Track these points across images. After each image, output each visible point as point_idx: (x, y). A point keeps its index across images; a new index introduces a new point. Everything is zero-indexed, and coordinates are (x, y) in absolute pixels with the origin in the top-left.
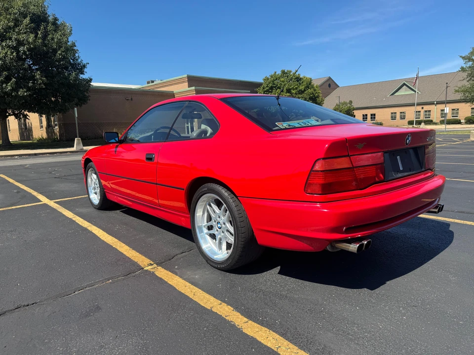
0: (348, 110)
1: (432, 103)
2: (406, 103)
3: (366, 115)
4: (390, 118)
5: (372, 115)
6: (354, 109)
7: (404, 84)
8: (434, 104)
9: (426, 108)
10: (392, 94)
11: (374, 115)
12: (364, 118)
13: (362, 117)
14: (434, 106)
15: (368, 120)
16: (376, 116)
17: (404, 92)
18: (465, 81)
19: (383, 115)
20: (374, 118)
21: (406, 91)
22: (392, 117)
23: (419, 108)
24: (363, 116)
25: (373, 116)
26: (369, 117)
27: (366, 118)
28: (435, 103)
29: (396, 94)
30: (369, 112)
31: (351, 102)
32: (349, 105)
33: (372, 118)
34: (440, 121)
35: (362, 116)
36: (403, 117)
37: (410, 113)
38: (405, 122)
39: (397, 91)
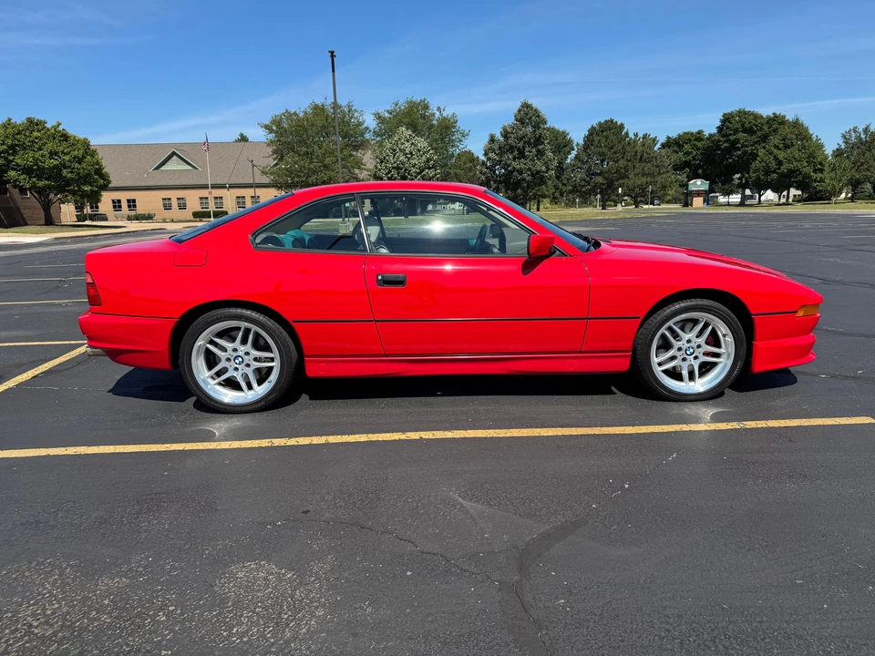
1: (222, 187)
2: (183, 183)
3: (119, 201)
4: (162, 207)
5: (129, 201)
7: (174, 153)
8: (225, 187)
9: (216, 192)
10: (157, 168)
11: (134, 201)
12: (115, 207)
13: (111, 205)
14: (226, 190)
15: (123, 209)
16: (137, 204)
17: (174, 165)
18: (271, 159)
19: (148, 202)
20: (135, 206)
21: (178, 164)
22: (165, 205)
23: (204, 193)
24: (113, 201)
25: (132, 203)
26: (124, 204)
27: (120, 207)
28: (227, 185)
29: (163, 169)
30: (124, 196)
33: (129, 206)
35: (111, 202)
36: (182, 206)
37: (193, 199)
38: (188, 214)
39: (163, 163)
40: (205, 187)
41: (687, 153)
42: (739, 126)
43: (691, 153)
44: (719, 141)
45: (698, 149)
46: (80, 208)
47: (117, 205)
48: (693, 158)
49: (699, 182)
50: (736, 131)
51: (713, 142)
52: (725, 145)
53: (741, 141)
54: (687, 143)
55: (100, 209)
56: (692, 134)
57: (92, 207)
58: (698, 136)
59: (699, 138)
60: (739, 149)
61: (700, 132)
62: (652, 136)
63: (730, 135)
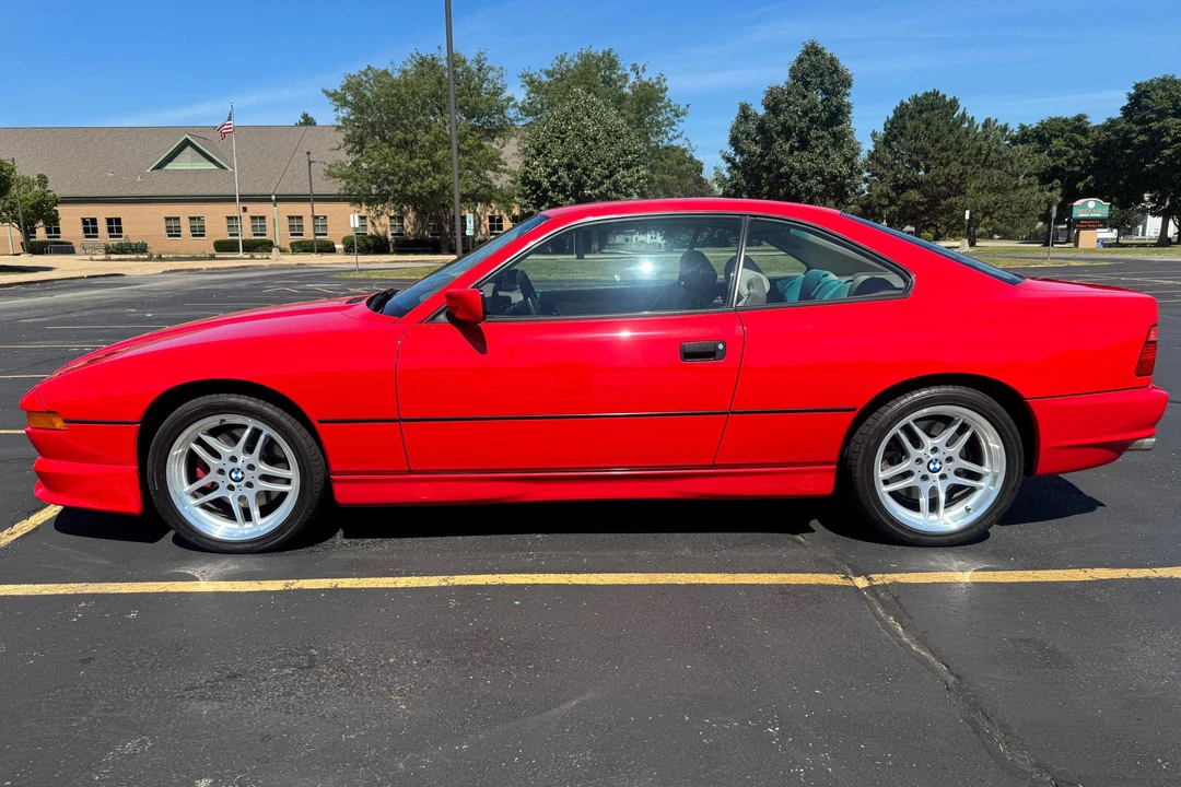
0: (38, 203)
1: (265, 199)
2: (200, 193)
3: (94, 221)
4: (164, 232)
5: (110, 221)
6: (57, 203)
7: (187, 143)
8: (270, 200)
9: (255, 209)
10: (159, 167)
11: (118, 221)
12: (86, 230)
13: (80, 227)
14: (270, 205)
15: (99, 234)
16: (124, 226)
17: (187, 163)
18: (343, 151)
19: (142, 223)
20: (120, 230)
21: (193, 161)
22: (169, 230)
23: (233, 209)
24: (84, 221)
25: (115, 225)
26: (102, 227)
27: (95, 230)
28: (273, 198)
29: (169, 167)
30: (101, 213)
31: (43, 180)
32: (36, 188)
33: (110, 230)
34: (292, 245)
35: (80, 222)
36: (199, 232)
37: (216, 220)
38: (206, 245)
39: (170, 158)
40: (230, 199)
41: (1060, 154)
42: (1167, 104)
43: (1065, 153)
44: (1130, 131)
45: (1078, 146)
46: (29, 231)
47: (90, 227)
48: (1069, 161)
49: (1091, 203)
50: (1162, 114)
51: (1116, 133)
52: (1142, 138)
53: (1172, 132)
54: (1056, 137)
55: (61, 235)
56: (1065, 121)
57: (48, 231)
58: (1078, 125)
59: (1080, 127)
60: (1167, 146)
61: (1080, 118)
62: (1001, 123)
63: (1151, 120)
